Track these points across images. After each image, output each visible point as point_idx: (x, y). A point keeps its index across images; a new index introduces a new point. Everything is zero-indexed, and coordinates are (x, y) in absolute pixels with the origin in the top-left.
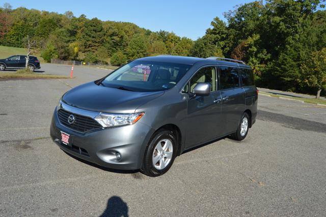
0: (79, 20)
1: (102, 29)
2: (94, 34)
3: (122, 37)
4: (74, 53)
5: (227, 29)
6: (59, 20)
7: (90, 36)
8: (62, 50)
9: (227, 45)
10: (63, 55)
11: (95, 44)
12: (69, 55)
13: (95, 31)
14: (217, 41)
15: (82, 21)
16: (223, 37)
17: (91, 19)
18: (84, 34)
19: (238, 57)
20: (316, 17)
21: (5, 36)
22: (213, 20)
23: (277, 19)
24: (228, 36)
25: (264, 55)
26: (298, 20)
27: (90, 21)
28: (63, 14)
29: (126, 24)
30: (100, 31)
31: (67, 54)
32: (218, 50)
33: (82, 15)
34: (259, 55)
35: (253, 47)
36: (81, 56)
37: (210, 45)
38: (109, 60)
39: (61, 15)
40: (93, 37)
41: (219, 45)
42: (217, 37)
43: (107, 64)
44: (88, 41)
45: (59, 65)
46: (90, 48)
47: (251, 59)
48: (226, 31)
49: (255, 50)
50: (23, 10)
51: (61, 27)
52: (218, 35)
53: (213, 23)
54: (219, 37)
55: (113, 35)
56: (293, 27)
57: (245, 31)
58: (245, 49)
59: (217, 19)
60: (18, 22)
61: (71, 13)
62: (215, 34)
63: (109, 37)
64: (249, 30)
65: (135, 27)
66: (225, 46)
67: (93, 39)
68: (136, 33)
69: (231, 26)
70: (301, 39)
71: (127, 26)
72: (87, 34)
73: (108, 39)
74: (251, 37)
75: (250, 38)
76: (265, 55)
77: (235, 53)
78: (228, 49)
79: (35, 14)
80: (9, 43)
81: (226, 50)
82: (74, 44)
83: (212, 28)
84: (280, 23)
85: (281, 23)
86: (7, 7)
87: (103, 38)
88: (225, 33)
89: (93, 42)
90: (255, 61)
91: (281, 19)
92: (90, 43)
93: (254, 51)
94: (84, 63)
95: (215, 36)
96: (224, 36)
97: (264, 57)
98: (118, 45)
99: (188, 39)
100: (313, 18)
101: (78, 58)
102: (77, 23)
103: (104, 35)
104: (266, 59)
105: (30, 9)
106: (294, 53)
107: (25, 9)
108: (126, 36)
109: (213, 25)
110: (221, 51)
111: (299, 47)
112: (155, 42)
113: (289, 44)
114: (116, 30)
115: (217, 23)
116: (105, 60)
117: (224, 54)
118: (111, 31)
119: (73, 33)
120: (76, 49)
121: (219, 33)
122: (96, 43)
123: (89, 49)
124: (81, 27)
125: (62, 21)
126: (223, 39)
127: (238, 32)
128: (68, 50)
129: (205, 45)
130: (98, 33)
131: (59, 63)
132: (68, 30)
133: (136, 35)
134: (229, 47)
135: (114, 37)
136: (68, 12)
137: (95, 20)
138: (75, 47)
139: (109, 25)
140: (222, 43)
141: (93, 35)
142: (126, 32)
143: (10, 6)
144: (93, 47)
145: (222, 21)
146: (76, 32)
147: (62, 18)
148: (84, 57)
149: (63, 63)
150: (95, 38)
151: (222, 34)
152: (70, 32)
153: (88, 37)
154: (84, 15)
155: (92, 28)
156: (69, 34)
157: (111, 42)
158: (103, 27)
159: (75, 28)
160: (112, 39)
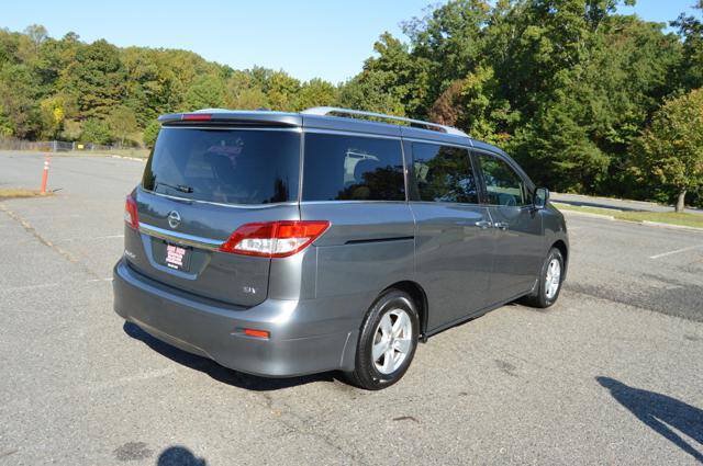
0: (61, 45)
1: (118, 67)
2: (99, 77)
3: (167, 83)
4: (53, 122)
5: (411, 57)
6: (12, 47)
7: (90, 81)
8: (24, 116)
9: (415, 94)
10: (26, 129)
11: (104, 101)
12: (41, 128)
13: (104, 70)
14: (390, 85)
15: (69, 46)
16: (403, 76)
17: (90, 42)
18: (77, 78)
19: (445, 119)
20: (614, 28)
22: (378, 40)
23: (534, 31)
24: (413, 74)
25: (506, 113)
26: (580, 33)
27: (88, 47)
28: (21, 31)
29: (174, 53)
30: (115, 71)
31: (34, 127)
32: (396, 106)
33: (70, 35)
34: (493, 114)
35: (480, 95)
36: (72, 130)
37: (376, 95)
38: (139, 137)
39: (17, 35)
40: (98, 84)
41: (395, 95)
42: (389, 77)
43: (135, 145)
44: (87, 93)
45: (16, 152)
46: (92, 111)
47: (476, 123)
48: (410, 63)
49: (486, 102)
51: (18, 61)
52: (391, 72)
53: (378, 46)
54: (395, 76)
55: (146, 78)
56: (568, 48)
57: (455, 60)
58: (461, 101)
59: (387, 37)
61: (42, 29)
62: (385, 69)
63: (137, 84)
64: (465, 58)
65: (196, 60)
66: (409, 97)
67: (99, 89)
68: (199, 72)
69: (420, 52)
70: (590, 75)
71: (178, 58)
72: (82, 77)
73: (136, 88)
74: (474, 72)
75: (471, 76)
76: (508, 113)
77: (439, 111)
78: (417, 101)
81: (413, 105)
82: (52, 101)
83: (377, 56)
84: (540, 40)
85: (545, 40)
87: (122, 85)
88: (408, 68)
89: (98, 95)
90: (485, 127)
91: (542, 31)
92: (93, 97)
93: (482, 105)
94: (81, 146)
95: (387, 74)
96: (406, 73)
97: (505, 117)
98: (158, 101)
99: (325, 83)
100: (609, 28)
101: (63, 135)
102: (58, 53)
103: (126, 78)
104: (510, 120)
106: (578, 106)
108: (176, 81)
109: (380, 51)
110: (403, 107)
111: (587, 94)
112: (243, 92)
113: (562, 86)
114: (153, 67)
115: (388, 45)
116: (130, 137)
117: (409, 113)
118: (140, 71)
119: (49, 77)
120: (58, 114)
121: (393, 68)
122: (107, 97)
123: (89, 112)
124: (67, 63)
125: (21, 49)
126: (403, 81)
127: (435, 63)
128: (38, 115)
129: (366, 94)
130: (109, 75)
131: (16, 148)
132: (36, 69)
133: (201, 77)
134: (418, 97)
135: (150, 84)
136: (35, 26)
137: (102, 43)
138: (54, 107)
139: (136, 55)
140: (402, 90)
141: (96, 80)
142: (178, 71)
144: (99, 108)
145: (397, 41)
146: (56, 73)
147: (20, 40)
148: (79, 131)
149: (28, 148)
150: (103, 85)
151: (401, 70)
152: (42, 73)
153: (86, 84)
154: (73, 33)
155: (95, 64)
156: (40, 79)
157: (143, 94)
158: (122, 60)
159: (54, 65)
160: (145, 88)
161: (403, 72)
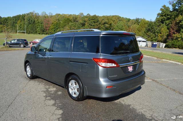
0: (86, 17)
2: (93, 24)
3: (111, 24)
5: (171, 12)
6: (76, 18)
7: (91, 25)
13: (94, 22)
14: (164, 21)
15: (88, 17)
16: (168, 17)
18: (88, 24)
21: (49, 29)
22: (162, 7)
27: (92, 17)
30: (97, 22)
33: (88, 14)
35: (182, 22)
39: (78, 16)
40: (93, 26)
41: (166, 23)
42: (164, 18)
50: (58, 15)
51: (77, 21)
53: (161, 9)
54: (166, 18)
55: (105, 23)
59: (164, 6)
60: (55, 22)
61: (82, 14)
62: (163, 16)
63: (103, 25)
67: (93, 27)
79: (63, 16)
80: (50, 33)
83: (160, 12)
86: (51, 14)
87: (99, 26)
95: (162, 18)
96: (169, 17)
98: (108, 29)
102: (86, 19)
103: (100, 24)
105: (61, 14)
107: (59, 14)
108: (113, 24)
110: (166, 27)
114: (107, 21)
115: (165, 10)
118: (104, 22)
121: (165, 16)
124: (87, 21)
125: (78, 19)
126: (168, 19)
130: (96, 23)
135: (106, 25)
137: (95, 16)
139: (103, 18)
140: (167, 22)
142: (114, 21)
143: (52, 14)
145: (168, 7)
146: (85, 24)
150: (94, 26)
151: (167, 16)
152: (82, 24)
153: (90, 26)
154: (89, 14)
155: (92, 21)
156: (81, 25)
157: (104, 28)
158: (99, 19)
159: (84, 22)
160: (105, 26)
161: (168, 16)
